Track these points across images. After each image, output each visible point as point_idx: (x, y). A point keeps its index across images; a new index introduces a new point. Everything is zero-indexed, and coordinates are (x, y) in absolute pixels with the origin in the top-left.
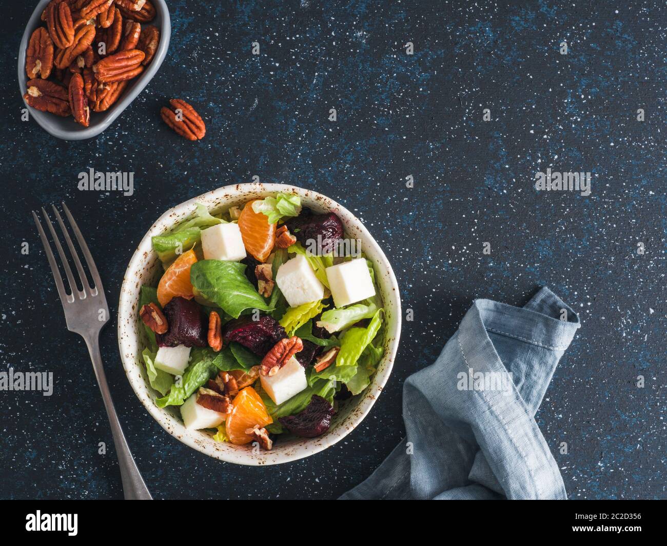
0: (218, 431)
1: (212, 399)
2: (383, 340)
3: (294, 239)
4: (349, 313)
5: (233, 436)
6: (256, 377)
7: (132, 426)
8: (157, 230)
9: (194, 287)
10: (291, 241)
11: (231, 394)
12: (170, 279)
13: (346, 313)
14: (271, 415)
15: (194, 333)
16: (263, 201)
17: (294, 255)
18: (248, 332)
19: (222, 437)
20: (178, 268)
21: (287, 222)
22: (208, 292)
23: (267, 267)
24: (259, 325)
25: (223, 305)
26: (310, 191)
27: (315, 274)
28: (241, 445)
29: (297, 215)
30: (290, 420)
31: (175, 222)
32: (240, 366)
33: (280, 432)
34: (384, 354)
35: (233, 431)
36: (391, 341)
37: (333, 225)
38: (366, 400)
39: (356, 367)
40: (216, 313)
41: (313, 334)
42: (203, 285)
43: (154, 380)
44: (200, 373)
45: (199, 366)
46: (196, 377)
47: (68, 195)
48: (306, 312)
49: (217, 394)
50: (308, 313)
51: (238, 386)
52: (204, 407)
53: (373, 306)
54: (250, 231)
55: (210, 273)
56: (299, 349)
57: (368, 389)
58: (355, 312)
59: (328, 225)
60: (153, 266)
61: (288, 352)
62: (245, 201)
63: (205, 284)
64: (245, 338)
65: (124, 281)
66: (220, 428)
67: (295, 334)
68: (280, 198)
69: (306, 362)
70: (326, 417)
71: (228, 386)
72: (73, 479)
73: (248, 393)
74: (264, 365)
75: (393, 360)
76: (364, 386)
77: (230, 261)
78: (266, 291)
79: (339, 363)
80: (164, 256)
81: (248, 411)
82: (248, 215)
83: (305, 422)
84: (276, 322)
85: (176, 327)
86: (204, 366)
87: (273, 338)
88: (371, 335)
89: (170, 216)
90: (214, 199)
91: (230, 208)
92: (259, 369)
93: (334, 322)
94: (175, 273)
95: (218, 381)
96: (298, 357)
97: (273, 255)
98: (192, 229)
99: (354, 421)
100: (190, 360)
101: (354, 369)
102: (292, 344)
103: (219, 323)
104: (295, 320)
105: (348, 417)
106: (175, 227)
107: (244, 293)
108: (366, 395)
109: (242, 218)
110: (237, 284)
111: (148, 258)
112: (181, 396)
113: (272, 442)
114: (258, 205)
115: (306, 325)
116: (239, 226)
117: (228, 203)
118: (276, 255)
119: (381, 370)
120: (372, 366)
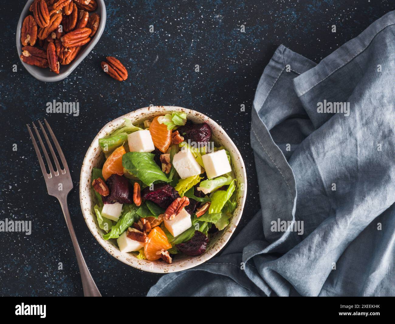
0: (139, 253)
1: (136, 234)
2: (236, 198)
3: (183, 139)
4: (216, 182)
5: (148, 256)
6: (162, 221)
7: (87, 251)
8: (101, 135)
9: (124, 168)
10: (181, 140)
11: (147, 231)
12: (110, 164)
14: (171, 243)
15: (125, 195)
16: (164, 117)
18: (157, 194)
19: (142, 256)
20: (115, 157)
21: (178, 129)
22: (133, 171)
23: (167, 156)
24: (164, 190)
25: (142, 179)
26: (192, 110)
27: (196, 159)
28: (153, 261)
29: (184, 124)
30: (182, 246)
31: (112, 130)
32: (152, 214)
33: (176, 253)
34: (237, 206)
35: (149, 253)
36: (241, 198)
37: (206, 130)
38: (227, 233)
39: (221, 214)
40: (138, 184)
41: (195, 195)
42: (130, 167)
43: (101, 223)
44: (128, 219)
45: (128, 214)
46: (126, 222)
47: (46, 114)
48: (191, 182)
49: (139, 231)
50: (192, 182)
51: (151, 226)
52: (132, 239)
53: (230, 178)
54: (157, 134)
55: (134, 160)
56: (187, 204)
57: (228, 227)
58: (219, 181)
59: (203, 130)
60: (99, 156)
61: (180, 206)
62: (153, 117)
63: (131, 167)
64: (155, 198)
65: (83, 165)
66: (141, 251)
67: (185, 195)
68: (174, 115)
69: (191, 211)
70: (203, 244)
71: (145, 227)
72: (53, 283)
73: (157, 231)
74: (167, 213)
75: (242, 210)
76: (226, 225)
77: (145, 153)
78: (166, 170)
79: (211, 212)
81: (157, 241)
82: (155, 125)
83: (191, 247)
84: (173, 188)
85: (114, 192)
86: (131, 215)
87: (172, 198)
88: (230, 194)
89: (110, 126)
90: (135, 116)
91: (144, 121)
92: (164, 216)
93: (208, 187)
94: (113, 160)
95: (139, 223)
96: (186, 208)
97: (170, 148)
98: (122, 134)
99: (220, 245)
100: (122, 211)
101: (220, 215)
102: (183, 201)
103: (140, 189)
104: (184, 187)
105: (216, 243)
106: (112, 133)
107: (154, 171)
108: (227, 231)
109: (151, 126)
110: (150, 166)
111: (97, 151)
112: (118, 233)
113: (172, 259)
114: (161, 119)
115: (191, 189)
116: (150, 132)
117: (143, 118)
118: (172, 148)
119: (235, 215)
120: (230, 213)
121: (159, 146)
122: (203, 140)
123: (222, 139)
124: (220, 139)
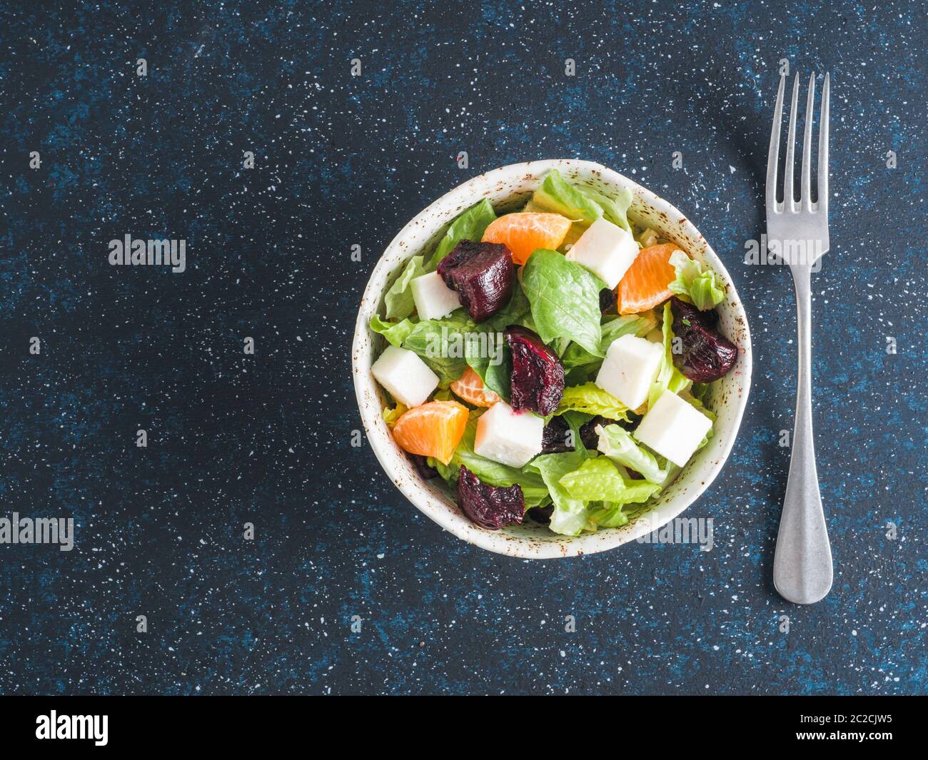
0: (395, 408)
2: (635, 513)
4: (636, 454)
5: (401, 430)
6: (488, 405)
8: (565, 168)
12: (520, 224)
13: (634, 451)
16: (688, 259)
19: (391, 417)
20: (540, 224)
26: (741, 304)
27: (652, 383)
28: (397, 443)
29: (700, 309)
30: (472, 480)
31: (589, 180)
34: (622, 526)
35: (406, 426)
36: (643, 523)
38: (555, 546)
41: (582, 428)
43: (395, 292)
48: (603, 405)
53: (665, 475)
54: (644, 271)
57: (568, 539)
58: (643, 457)
60: (520, 194)
62: (672, 239)
65: (480, 176)
66: (399, 408)
75: (623, 542)
76: (569, 533)
80: (541, 198)
82: (659, 255)
89: (593, 171)
90: (649, 204)
91: (651, 229)
92: (501, 403)
93: (614, 445)
94: (532, 224)
97: (636, 317)
98: (596, 205)
99: (522, 548)
100: (448, 316)
101: (581, 505)
104: (584, 400)
105: (521, 539)
106: (582, 185)
108: (560, 542)
109: (650, 250)
111: (525, 182)
114: (681, 258)
115: (587, 415)
116: (639, 255)
117: (655, 223)
118: (639, 321)
119: (601, 537)
120: (597, 524)
121: (624, 293)
123: (727, 404)
124: (725, 399)
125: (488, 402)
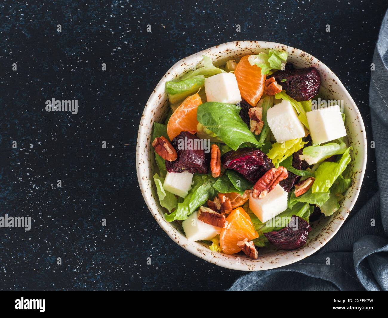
0: (213, 243)
1: (211, 216)
3: (280, 88)
4: (326, 149)
5: (226, 247)
6: (247, 199)
7: (134, 239)
8: (170, 76)
9: (199, 123)
10: (278, 90)
11: (226, 213)
12: (179, 117)
13: (324, 149)
14: (257, 231)
15: (200, 161)
16: (257, 56)
17: (280, 101)
18: (244, 161)
19: (216, 247)
20: (187, 108)
21: (276, 74)
22: (212, 128)
23: (258, 110)
24: (253, 157)
25: (225, 139)
26: (296, 49)
27: (298, 117)
28: (230, 255)
29: (283, 69)
30: (275, 235)
31: (184, 70)
32: (235, 190)
33: (263, 245)
34: (351, 184)
35: (226, 243)
36: (358, 173)
37: (314, 77)
38: (336, 221)
39: (329, 194)
40: (217, 146)
41: (293, 166)
42: (208, 122)
43: (163, 199)
44: (201, 194)
45: (201, 188)
46: (199, 198)
47: (86, 48)
48: (291, 147)
49: (215, 213)
50: (292, 148)
51: (232, 207)
52: (205, 222)
53: (344, 145)
54: (244, 80)
55: (214, 113)
56: (285, 177)
57: (338, 212)
58: (330, 149)
59: (310, 77)
60: (163, 107)
61: (275, 179)
62: (241, 55)
63: (210, 122)
64: (241, 167)
65: (142, 117)
66: (214, 241)
67: (281, 165)
68: (271, 54)
69: (287, 189)
70: (304, 233)
71: (224, 206)
72: (85, 281)
73: (241, 212)
74: (256, 189)
75: (359, 189)
76: (336, 209)
77: (229, 104)
78: (256, 129)
79: (315, 190)
80: (174, 98)
81: (240, 226)
82: (243, 67)
83: (287, 237)
84: (265, 155)
85: (185, 155)
86: (205, 189)
87: (263, 167)
88: (342, 168)
89: (182, 65)
90: (217, 53)
91: (228, 61)
92: (250, 193)
93: (314, 156)
94: (184, 112)
95: (216, 201)
96: (282, 183)
97: (262, 100)
98: (198, 77)
99: (326, 237)
100: (193, 184)
101: (327, 195)
102: (279, 173)
103: (219, 154)
104: (281, 154)
105: (320, 234)
106: (183, 75)
107: (241, 130)
108: (336, 217)
109: (238, 69)
110: (235, 123)
111: (161, 99)
112: (186, 212)
113: (258, 252)
114: (253, 58)
115: (289, 158)
116: (236, 76)
117: (227, 57)
118: (265, 101)
119: (349, 197)
120: (341, 194)
121: (247, 97)
122: (309, 91)
123: (335, 91)
124: (332, 91)
125: (246, 198)
